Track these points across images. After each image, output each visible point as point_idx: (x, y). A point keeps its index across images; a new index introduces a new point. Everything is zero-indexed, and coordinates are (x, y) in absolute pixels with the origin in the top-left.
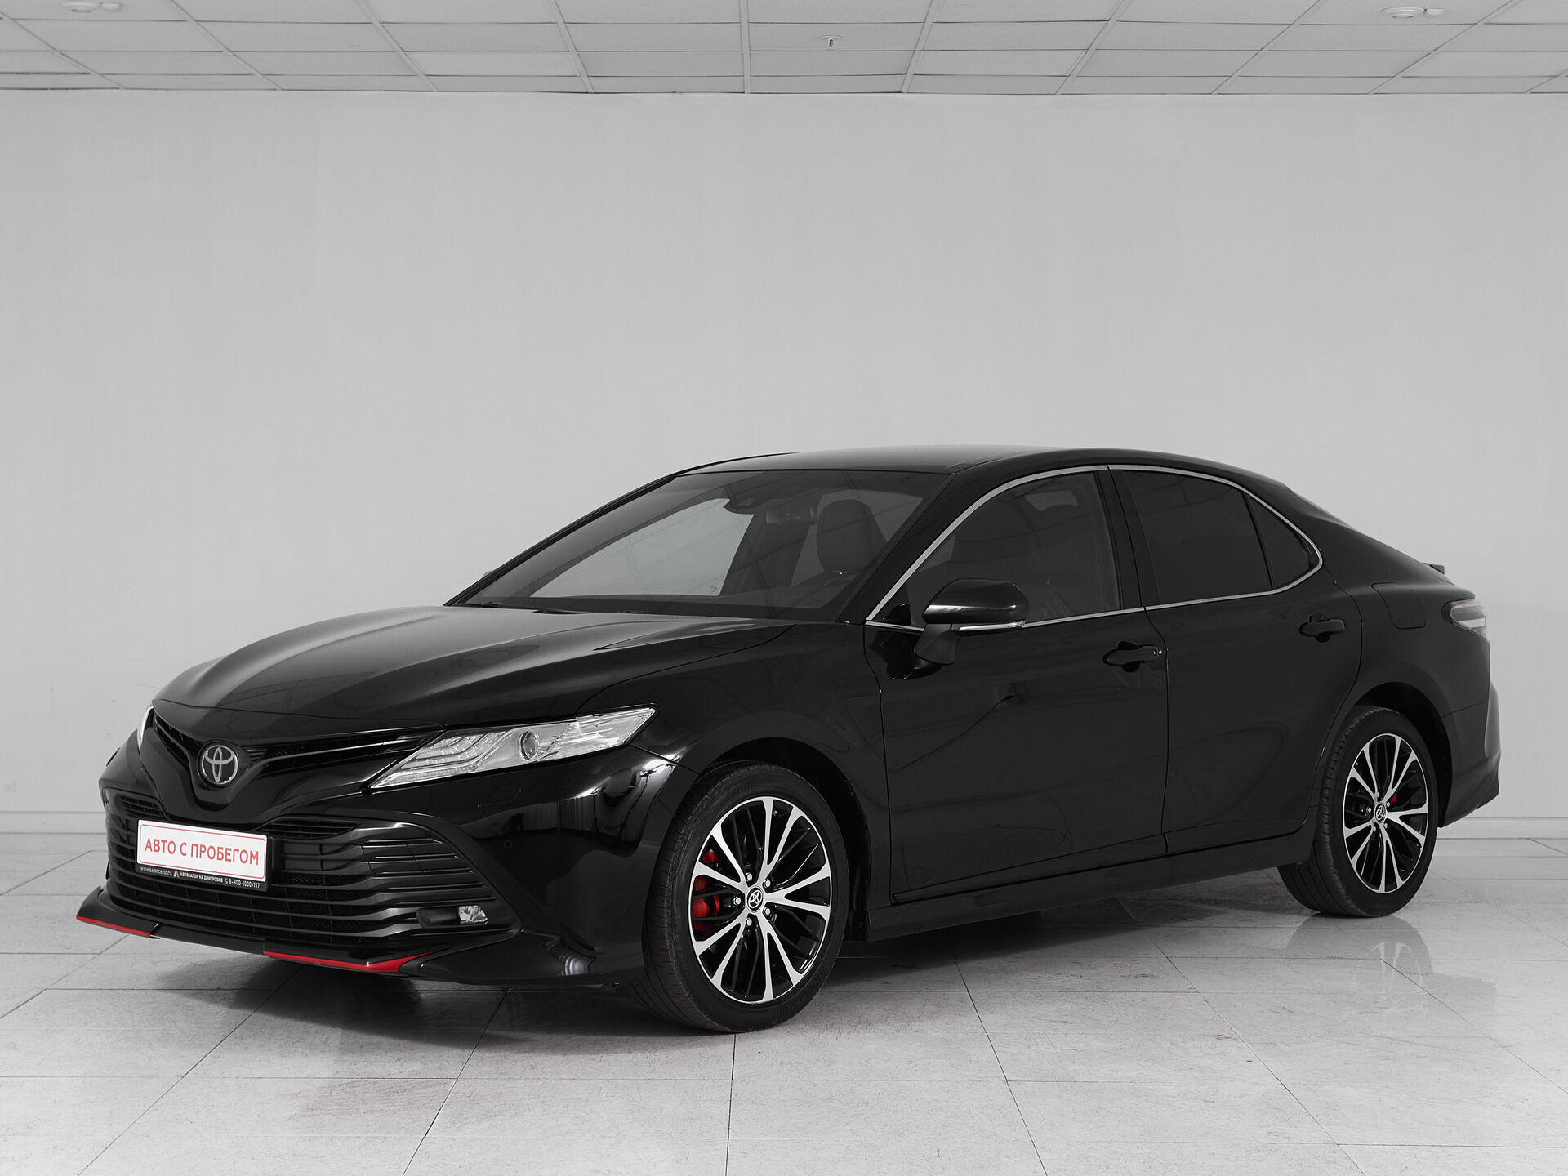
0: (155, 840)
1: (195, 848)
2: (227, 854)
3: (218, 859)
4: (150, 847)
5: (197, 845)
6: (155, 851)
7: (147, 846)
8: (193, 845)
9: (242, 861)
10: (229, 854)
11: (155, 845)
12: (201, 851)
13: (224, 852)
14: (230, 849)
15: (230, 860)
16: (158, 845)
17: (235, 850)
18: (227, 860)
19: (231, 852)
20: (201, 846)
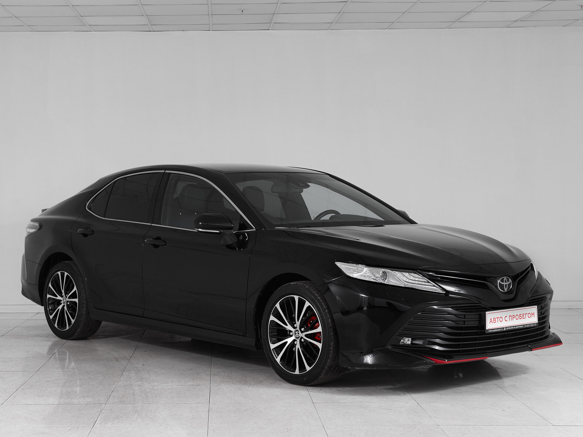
0: (494, 318)
1: (510, 317)
2: (523, 316)
3: (520, 319)
4: (492, 322)
5: (511, 316)
6: (494, 322)
7: (490, 322)
8: (510, 316)
9: (529, 317)
10: (524, 316)
11: (494, 320)
12: (513, 318)
13: (522, 316)
14: (524, 314)
15: (524, 318)
16: (495, 320)
17: (526, 314)
18: (523, 318)
19: (525, 315)
20: (513, 316)
